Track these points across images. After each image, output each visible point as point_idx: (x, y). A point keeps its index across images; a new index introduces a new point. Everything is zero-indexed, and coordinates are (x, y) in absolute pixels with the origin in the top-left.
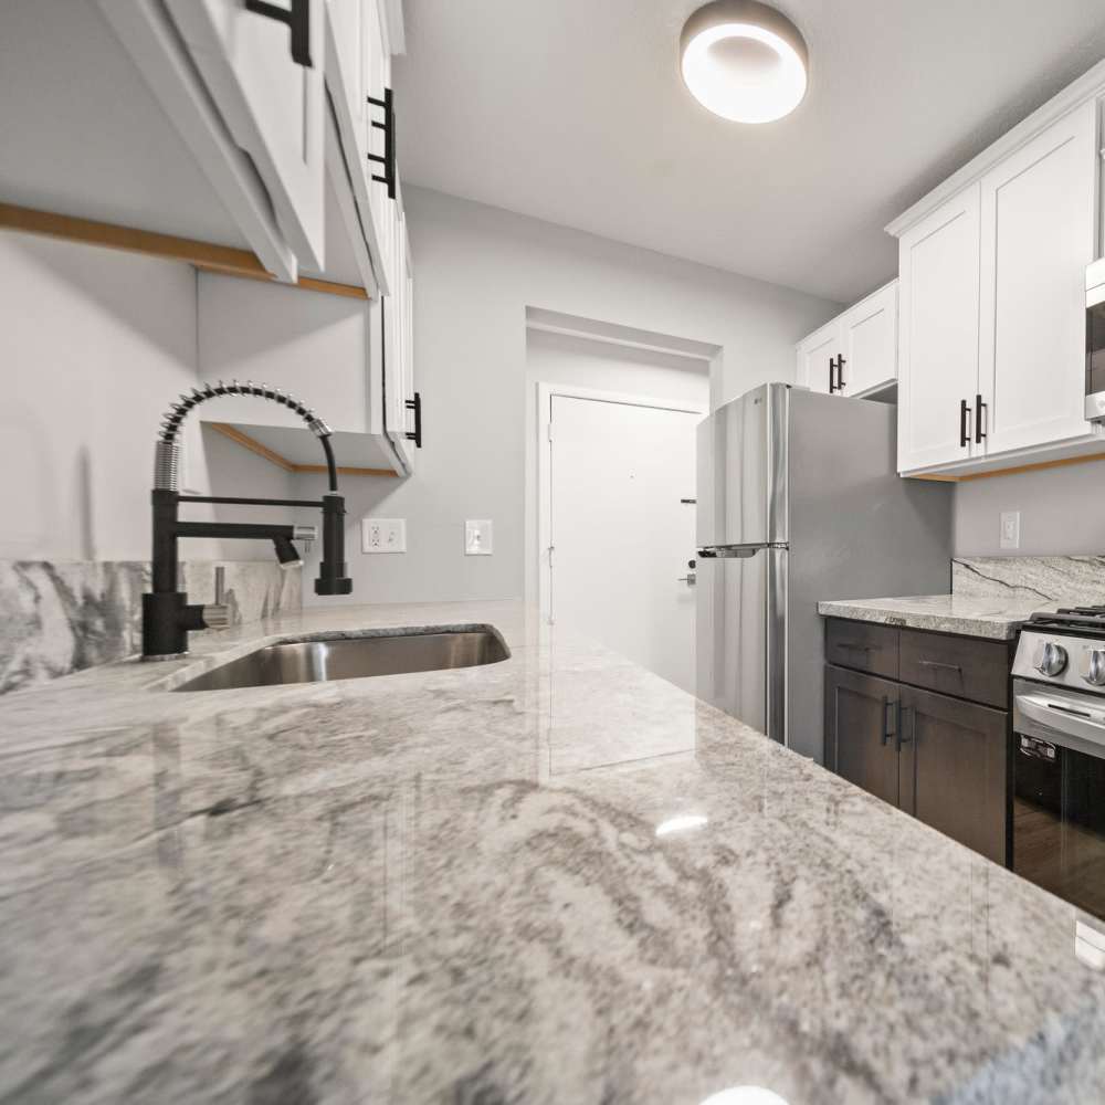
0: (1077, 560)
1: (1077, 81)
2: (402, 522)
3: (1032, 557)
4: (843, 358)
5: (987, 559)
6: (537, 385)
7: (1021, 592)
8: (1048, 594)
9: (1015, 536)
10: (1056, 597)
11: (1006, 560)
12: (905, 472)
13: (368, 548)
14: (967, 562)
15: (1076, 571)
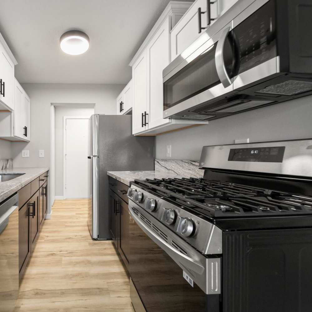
0: (185, 162)
1: (164, 11)
2: (28, 151)
3: (173, 160)
4: (123, 102)
5: (163, 160)
6: (63, 117)
7: (170, 171)
8: (177, 172)
9: (170, 153)
10: (179, 174)
11: (167, 161)
12: (135, 134)
13: (23, 156)
14: (158, 161)
15: (184, 166)
